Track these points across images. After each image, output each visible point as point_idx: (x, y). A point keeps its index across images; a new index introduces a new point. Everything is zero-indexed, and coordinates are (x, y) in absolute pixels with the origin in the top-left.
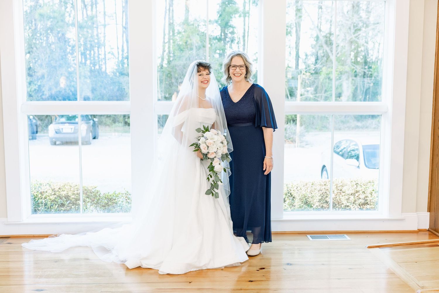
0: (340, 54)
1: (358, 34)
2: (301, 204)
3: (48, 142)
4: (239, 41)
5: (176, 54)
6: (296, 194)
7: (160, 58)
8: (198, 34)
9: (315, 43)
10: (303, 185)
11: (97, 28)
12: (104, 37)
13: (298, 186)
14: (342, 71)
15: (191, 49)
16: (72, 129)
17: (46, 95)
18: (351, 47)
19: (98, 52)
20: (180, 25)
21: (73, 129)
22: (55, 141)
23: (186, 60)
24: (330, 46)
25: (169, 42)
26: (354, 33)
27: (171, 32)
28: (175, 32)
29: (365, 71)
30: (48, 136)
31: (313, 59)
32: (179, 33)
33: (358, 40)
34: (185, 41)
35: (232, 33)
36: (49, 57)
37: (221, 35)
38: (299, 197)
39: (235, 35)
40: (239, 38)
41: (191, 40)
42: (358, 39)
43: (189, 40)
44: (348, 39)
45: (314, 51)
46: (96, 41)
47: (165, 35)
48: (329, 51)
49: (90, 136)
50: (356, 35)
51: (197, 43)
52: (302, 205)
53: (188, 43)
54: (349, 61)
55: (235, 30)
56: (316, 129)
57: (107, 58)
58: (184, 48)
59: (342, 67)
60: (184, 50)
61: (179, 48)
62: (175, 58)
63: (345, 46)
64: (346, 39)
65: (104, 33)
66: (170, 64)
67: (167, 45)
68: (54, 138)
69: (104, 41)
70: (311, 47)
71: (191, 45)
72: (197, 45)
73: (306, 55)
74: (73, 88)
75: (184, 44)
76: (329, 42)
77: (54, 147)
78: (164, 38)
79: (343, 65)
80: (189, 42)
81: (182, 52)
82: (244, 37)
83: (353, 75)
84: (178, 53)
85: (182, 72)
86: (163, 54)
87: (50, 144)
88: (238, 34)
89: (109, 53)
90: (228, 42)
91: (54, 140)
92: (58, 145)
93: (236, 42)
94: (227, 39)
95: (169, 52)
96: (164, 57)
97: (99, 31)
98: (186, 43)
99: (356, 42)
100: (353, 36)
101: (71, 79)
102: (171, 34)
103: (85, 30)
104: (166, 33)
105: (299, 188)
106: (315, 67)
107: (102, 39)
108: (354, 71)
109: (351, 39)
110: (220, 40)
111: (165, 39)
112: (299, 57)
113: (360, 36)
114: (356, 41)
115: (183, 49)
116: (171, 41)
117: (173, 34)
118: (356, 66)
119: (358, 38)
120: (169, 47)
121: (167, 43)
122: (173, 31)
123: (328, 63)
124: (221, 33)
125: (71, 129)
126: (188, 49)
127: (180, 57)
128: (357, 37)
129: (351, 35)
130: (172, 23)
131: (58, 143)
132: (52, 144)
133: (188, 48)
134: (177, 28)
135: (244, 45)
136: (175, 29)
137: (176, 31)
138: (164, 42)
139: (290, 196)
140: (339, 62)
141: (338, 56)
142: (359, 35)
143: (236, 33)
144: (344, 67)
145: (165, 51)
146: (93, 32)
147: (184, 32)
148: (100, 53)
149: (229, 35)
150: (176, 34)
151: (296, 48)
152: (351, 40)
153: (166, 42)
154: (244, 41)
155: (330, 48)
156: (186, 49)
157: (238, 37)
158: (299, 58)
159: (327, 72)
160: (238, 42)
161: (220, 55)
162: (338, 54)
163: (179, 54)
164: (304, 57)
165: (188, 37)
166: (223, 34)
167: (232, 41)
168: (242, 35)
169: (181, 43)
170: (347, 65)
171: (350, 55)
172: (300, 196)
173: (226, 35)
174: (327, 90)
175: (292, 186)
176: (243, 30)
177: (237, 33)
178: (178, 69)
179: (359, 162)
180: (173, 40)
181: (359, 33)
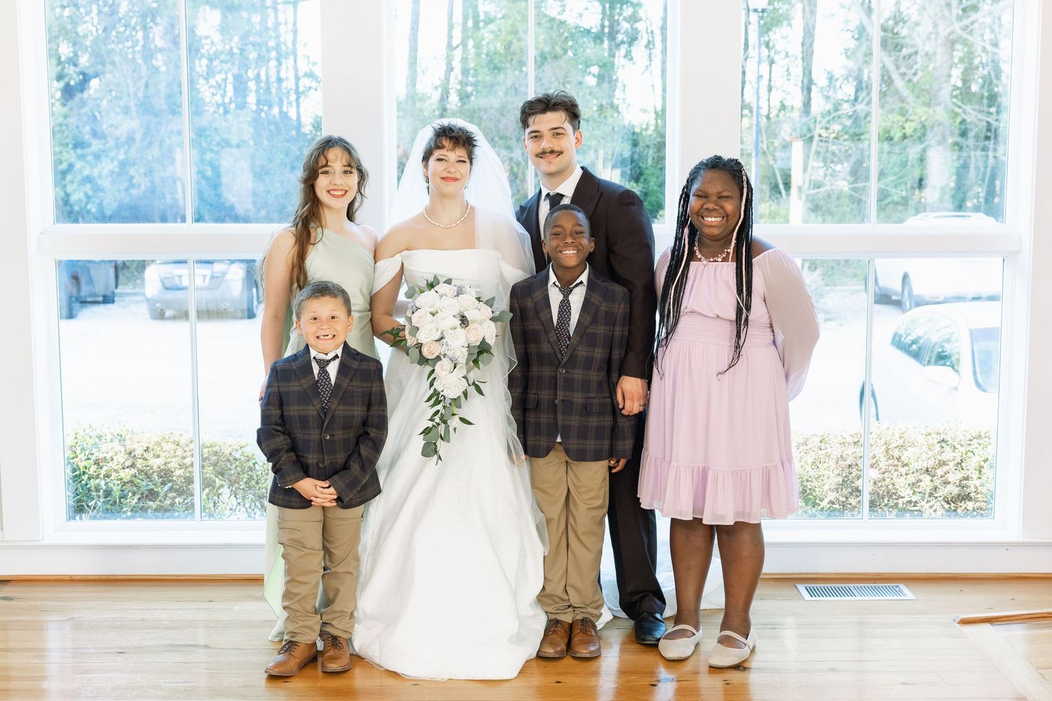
0: (920, 73)
1: (970, 20)
3: (144, 309)
4: (651, 39)
5: (480, 78)
7: (440, 90)
9: (852, 44)
11: (276, 10)
12: (295, 32)
14: (926, 120)
15: (522, 63)
16: (205, 276)
17: (139, 186)
18: (952, 56)
19: (278, 72)
21: (208, 278)
22: (162, 310)
23: (506, 94)
24: (893, 53)
25: (464, 43)
26: (959, 19)
27: (470, 18)
29: (989, 120)
30: (143, 294)
31: (849, 89)
32: (490, 20)
33: (969, 37)
34: (506, 44)
35: (634, 19)
36: (147, 86)
37: (603, 26)
39: (640, 26)
40: (652, 32)
41: (519, 40)
42: (971, 33)
43: (515, 41)
44: (943, 32)
45: (851, 64)
46: (272, 43)
47: (451, 27)
48: (891, 68)
49: (253, 297)
50: (965, 22)
53: (512, 49)
54: (945, 93)
55: (641, 13)
56: (855, 276)
57: (301, 89)
58: (501, 62)
59: (926, 109)
60: (503, 66)
61: (491, 61)
62: (479, 88)
63: (935, 53)
64: (937, 34)
65: (294, 25)
66: (464, 104)
67: (458, 54)
68: (157, 302)
69: (294, 43)
70: (844, 55)
71: (522, 52)
72: (535, 52)
73: (831, 79)
74: (209, 168)
75: (503, 51)
76: (892, 42)
77: (159, 323)
78: (450, 36)
79: (928, 105)
80: (515, 45)
81: (496, 71)
82: (664, 28)
83: (957, 131)
84: (485, 76)
85: (496, 126)
86: (447, 79)
87: (148, 316)
88: (648, 22)
89: (306, 75)
90: (623, 42)
91: (158, 305)
92: (169, 318)
93: (642, 41)
94: (620, 37)
95: (465, 72)
96: (450, 87)
97: (281, 18)
98: (508, 46)
99: (965, 43)
100: (957, 26)
101: (204, 144)
102: (470, 23)
103: (245, 14)
104: (454, 21)
106: (854, 109)
107: (290, 37)
108: (959, 120)
109: (950, 34)
110: (598, 38)
111: (452, 37)
112: (811, 82)
113: (976, 25)
114: (966, 39)
115: (499, 65)
116: (471, 43)
117: (476, 25)
118: (964, 107)
119: (972, 30)
120: (464, 60)
121: (457, 47)
122: (476, 17)
123: (888, 99)
124: (602, 20)
125: (202, 277)
126: (512, 65)
127: (492, 86)
128: (969, 29)
129: (953, 24)
131: (168, 313)
132: (154, 318)
133: (512, 60)
134: (485, 8)
135: (664, 51)
136: (480, 9)
137: (482, 17)
138: (451, 48)
140: (918, 97)
141: (915, 79)
142: (972, 23)
143: (644, 18)
144: (931, 110)
145: (452, 70)
146: (264, 21)
147: (504, 18)
148: (283, 75)
149: (625, 26)
150: (481, 24)
151: (803, 59)
152: (951, 37)
153: (454, 45)
154: (664, 40)
155: (893, 58)
156: (508, 65)
157: (649, 31)
158: (813, 87)
159: (884, 124)
160: (649, 42)
161: (600, 78)
162: (915, 74)
163: (488, 79)
164: (826, 83)
165: (514, 31)
166: (607, 23)
167: (633, 39)
168: (660, 24)
170: (940, 104)
171: (949, 76)
173: (614, 25)
174: (886, 171)
176: (662, 10)
177: (647, 19)
178: (485, 117)
179: (959, 375)
180: (475, 39)
181: (974, 16)
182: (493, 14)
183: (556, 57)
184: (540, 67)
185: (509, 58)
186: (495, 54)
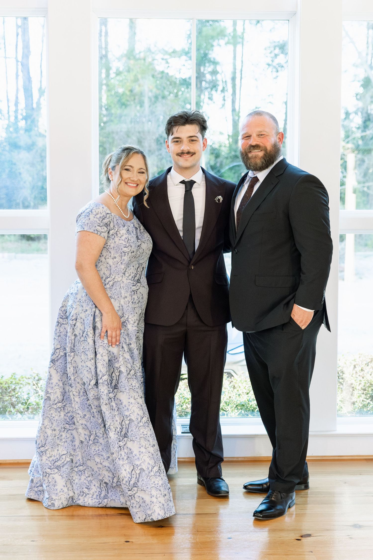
2: (365, 400)
4: (225, 86)
5: (112, 111)
6: (355, 380)
8: (153, 76)
10: (365, 363)
13: (355, 363)
20: (119, 59)
27: (104, 71)
28: (111, 72)
32: (118, 73)
34: (130, 88)
35: (213, 73)
38: (361, 385)
40: (226, 82)
41: (139, 86)
51: (151, 91)
52: (369, 401)
53: (135, 92)
60: (129, 103)
61: (119, 100)
62: (112, 118)
71: (141, 94)
72: (150, 94)
75: (128, 93)
80: (137, 89)
84: (116, 110)
88: (223, 74)
95: (101, 107)
98: (131, 91)
102: (104, 75)
105: (358, 369)
115: (126, 103)
116: (104, 87)
117: (108, 75)
122: (108, 69)
126: (135, 103)
130: (106, 56)
133: (134, 100)
134: (116, 65)
136: (111, 65)
137: (113, 70)
139: (342, 384)
143: (221, 72)
147: (129, 71)
150: (112, 75)
156: (132, 103)
157: (224, 81)
160: (223, 88)
165: (136, 80)
167: (213, 86)
169: (121, 91)
172: (363, 384)
175: (345, 363)
180: (107, 85)
182: (121, 69)
183: (164, 97)
184: (153, 104)
185: (133, 98)
186: (123, 95)
